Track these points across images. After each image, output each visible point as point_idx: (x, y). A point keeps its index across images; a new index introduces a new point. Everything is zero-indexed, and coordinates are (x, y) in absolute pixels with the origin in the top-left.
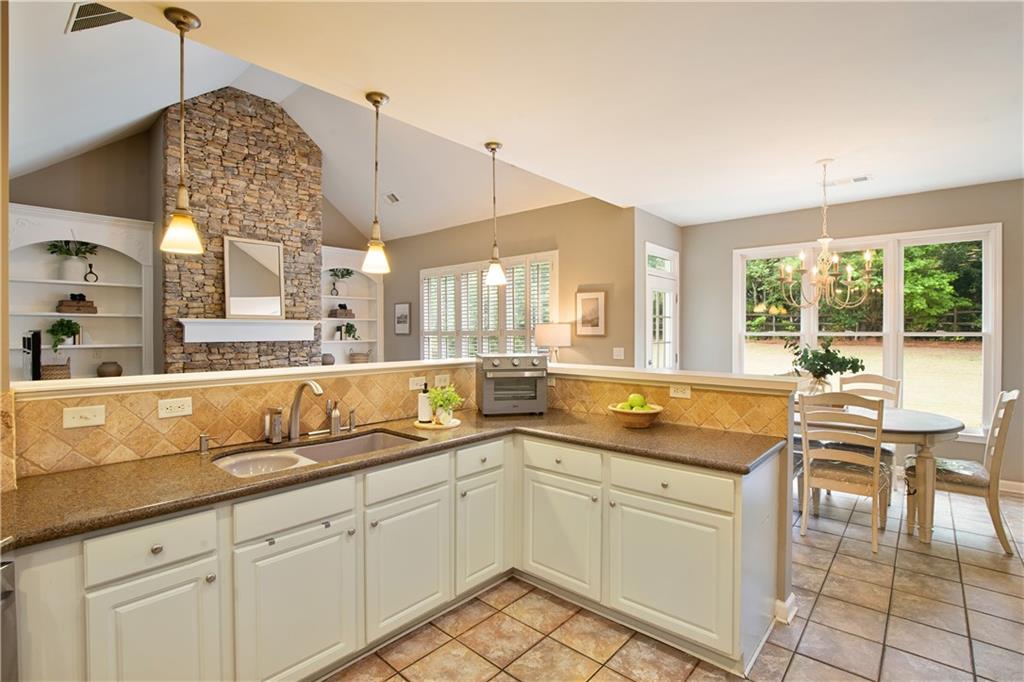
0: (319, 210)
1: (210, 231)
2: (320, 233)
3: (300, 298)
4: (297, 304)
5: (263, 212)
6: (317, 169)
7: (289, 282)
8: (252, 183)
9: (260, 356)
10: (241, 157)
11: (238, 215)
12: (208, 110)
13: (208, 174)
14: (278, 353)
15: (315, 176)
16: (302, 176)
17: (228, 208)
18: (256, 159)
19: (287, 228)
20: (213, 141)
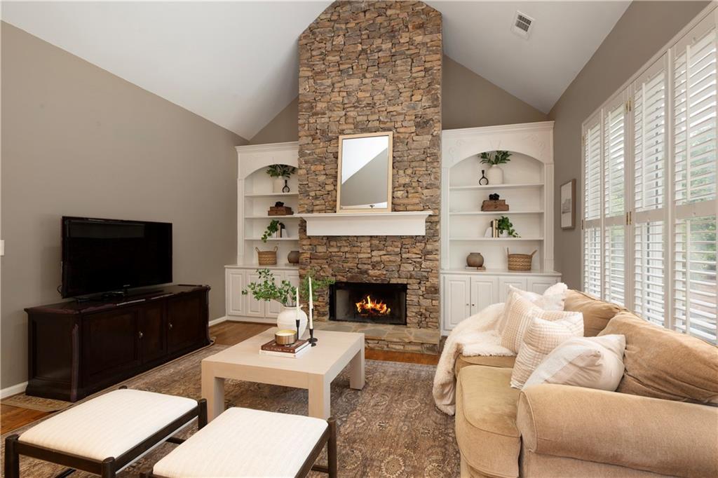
0: (437, 83)
1: (330, 135)
3: (414, 188)
4: (410, 196)
5: (375, 104)
6: (435, 36)
7: (401, 172)
8: (365, 78)
9: (372, 251)
10: (354, 56)
11: (352, 114)
12: (328, 24)
13: (328, 82)
14: (390, 249)
15: (432, 46)
16: (417, 51)
17: (344, 109)
18: (369, 52)
19: (399, 114)
20: (332, 50)
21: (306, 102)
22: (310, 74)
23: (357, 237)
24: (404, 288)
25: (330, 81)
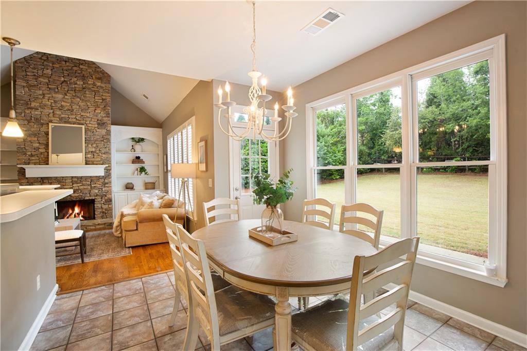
0: (109, 107)
1: (42, 121)
2: (109, 119)
3: (97, 153)
4: (95, 157)
5: (73, 110)
6: (107, 85)
7: (90, 146)
9: (73, 184)
10: (59, 83)
11: (58, 112)
12: (39, 60)
13: (41, 92)
14: (84, 182)
15: (106, 89)
16: (98, 89)
17: (52, 109)
18: (69, 83)
19: (88, 117)
20: (42, 75)
21: (23, 100)
22: (25, 85)
23: (63, 177)
24: (93, 201)
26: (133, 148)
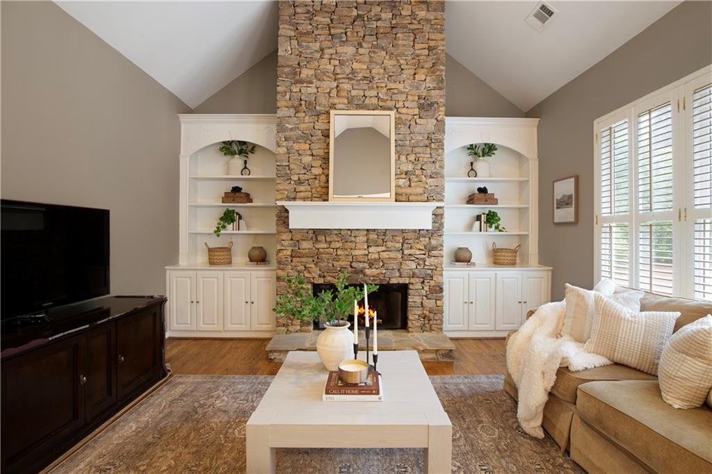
0: (442, 64)
1: (317, 108)
2: (443, 92)
3: (417, 176)
4: (413, 184)
5: (373, 78)
6: (439, 14)
7: (403, 158)
8: (361, 47)
9: (368, 247)
10: (348, 21)
11: (346, 86)
13: (316, 46)
14: (389, 244)
15: (436, 24)
16: (420, 27)
17: (335, 80)
18: (366, 19)
19: (402, 93)
20: (321, 10)
21: (288, 66)
22: (293, 34)
23: (351, 230)
24: (404, 289)
25: (318, 44)
26: (472, 171)
